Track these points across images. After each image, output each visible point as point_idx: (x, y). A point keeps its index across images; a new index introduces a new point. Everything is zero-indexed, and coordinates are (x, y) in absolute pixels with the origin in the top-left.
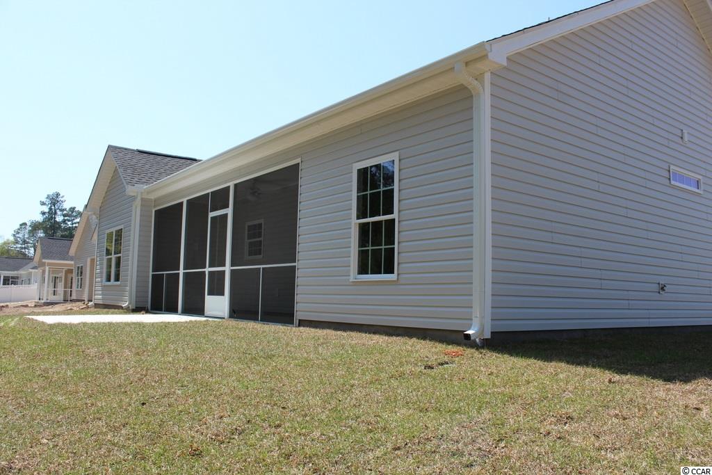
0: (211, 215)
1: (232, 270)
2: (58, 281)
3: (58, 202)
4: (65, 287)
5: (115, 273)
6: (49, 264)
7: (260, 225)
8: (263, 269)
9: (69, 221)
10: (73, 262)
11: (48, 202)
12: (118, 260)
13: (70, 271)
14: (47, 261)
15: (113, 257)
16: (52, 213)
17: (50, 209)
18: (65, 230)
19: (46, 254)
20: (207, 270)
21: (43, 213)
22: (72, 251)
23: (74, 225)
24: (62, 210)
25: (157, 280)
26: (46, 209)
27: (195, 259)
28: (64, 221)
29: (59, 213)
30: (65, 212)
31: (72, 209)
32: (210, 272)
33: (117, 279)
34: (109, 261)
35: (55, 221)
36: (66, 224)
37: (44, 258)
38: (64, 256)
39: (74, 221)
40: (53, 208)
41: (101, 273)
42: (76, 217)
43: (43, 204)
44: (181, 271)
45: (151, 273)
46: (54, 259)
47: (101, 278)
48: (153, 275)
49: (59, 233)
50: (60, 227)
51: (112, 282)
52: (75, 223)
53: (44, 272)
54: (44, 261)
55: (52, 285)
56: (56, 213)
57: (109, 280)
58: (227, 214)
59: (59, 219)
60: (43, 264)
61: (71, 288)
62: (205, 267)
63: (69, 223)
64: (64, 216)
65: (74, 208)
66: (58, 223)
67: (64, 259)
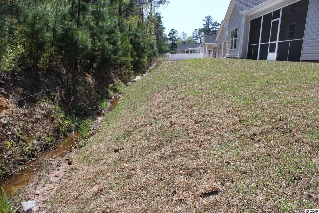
0: (273, 21)
1: (279, 42)
2: (210, 52)
3: (210, 19)
4: (213, 54)
5: (234, 45)
6: (207, 45)
7: (295, 25)
8: (291, 41)
9: (214, 27)
10: (217, 44)
11: (206, 20)
12: (236, 40)
13: (216, 48)
14: (207, 43)
15: (234, 39)
16: (207, 24)
17: (207, 23)
18: (213, 31)
19: (206, 41)
20: (270, 43)
21: (204, 25)
22: (217, 39)
23: (216, 29)
24: (211, 23)
25: (250, 48)
26: (205, 23)
27: (265, 39)
28: (212, 28)
29: (210, 24)
30: (213, 24)
31: (216, 23)
32: (270, 44)
33: (235, 47)
34: (232, 41)
35: (208, 28)
36: (213, 29)
37: (206, 42)
38: (213, 41)
39: (216, 28)
40: (208, 22)
41: (229, 45)
42: (217, 26)
43: (204, 21)
44: (260, 44)
45: (248, 45)
46: (209, 43)
47: (229, 47)
48: (249, 46)
49: (210, 33)
50: (211, 30)
51: (233, 49)
52: (217, 29)
53: (205, 48)
54: (206, 43)
55: (208, 53)
56: (209, 24)
57: (232, 48)
58: (278, 20)
59: (210, 27)
60: (205, 45)
61: (216, 54)
62: (269, 42)
63: (214, 29)
64: (212, 25)
65: (216, 22)
66: (210, 29)
67: (213, 43)
